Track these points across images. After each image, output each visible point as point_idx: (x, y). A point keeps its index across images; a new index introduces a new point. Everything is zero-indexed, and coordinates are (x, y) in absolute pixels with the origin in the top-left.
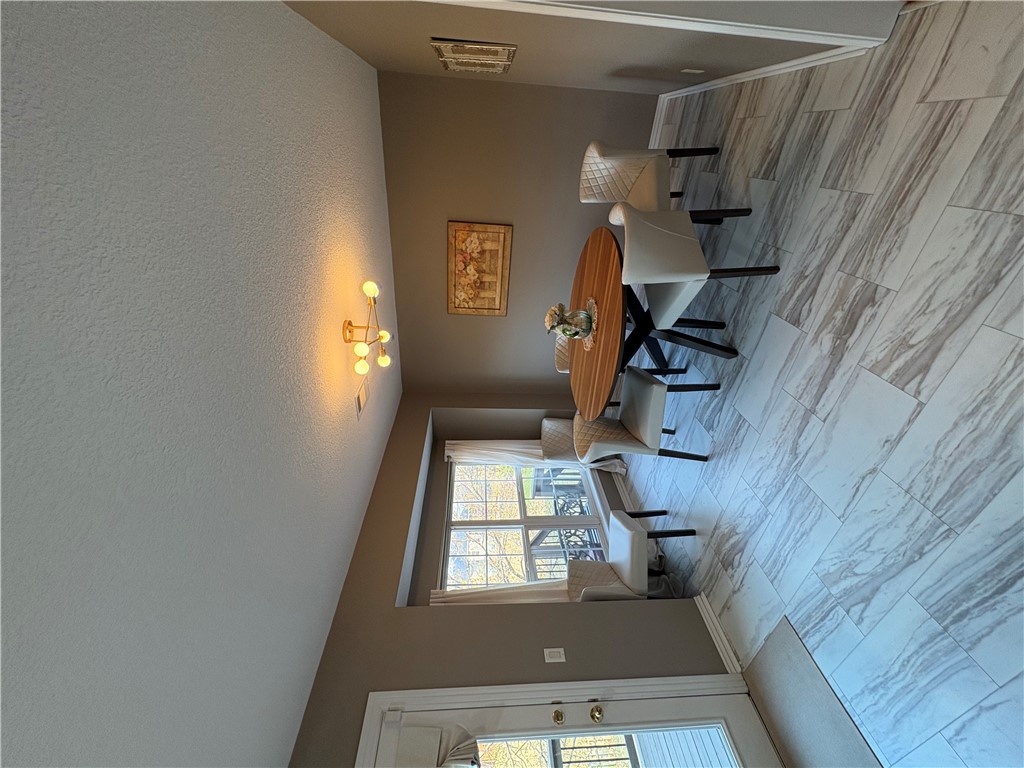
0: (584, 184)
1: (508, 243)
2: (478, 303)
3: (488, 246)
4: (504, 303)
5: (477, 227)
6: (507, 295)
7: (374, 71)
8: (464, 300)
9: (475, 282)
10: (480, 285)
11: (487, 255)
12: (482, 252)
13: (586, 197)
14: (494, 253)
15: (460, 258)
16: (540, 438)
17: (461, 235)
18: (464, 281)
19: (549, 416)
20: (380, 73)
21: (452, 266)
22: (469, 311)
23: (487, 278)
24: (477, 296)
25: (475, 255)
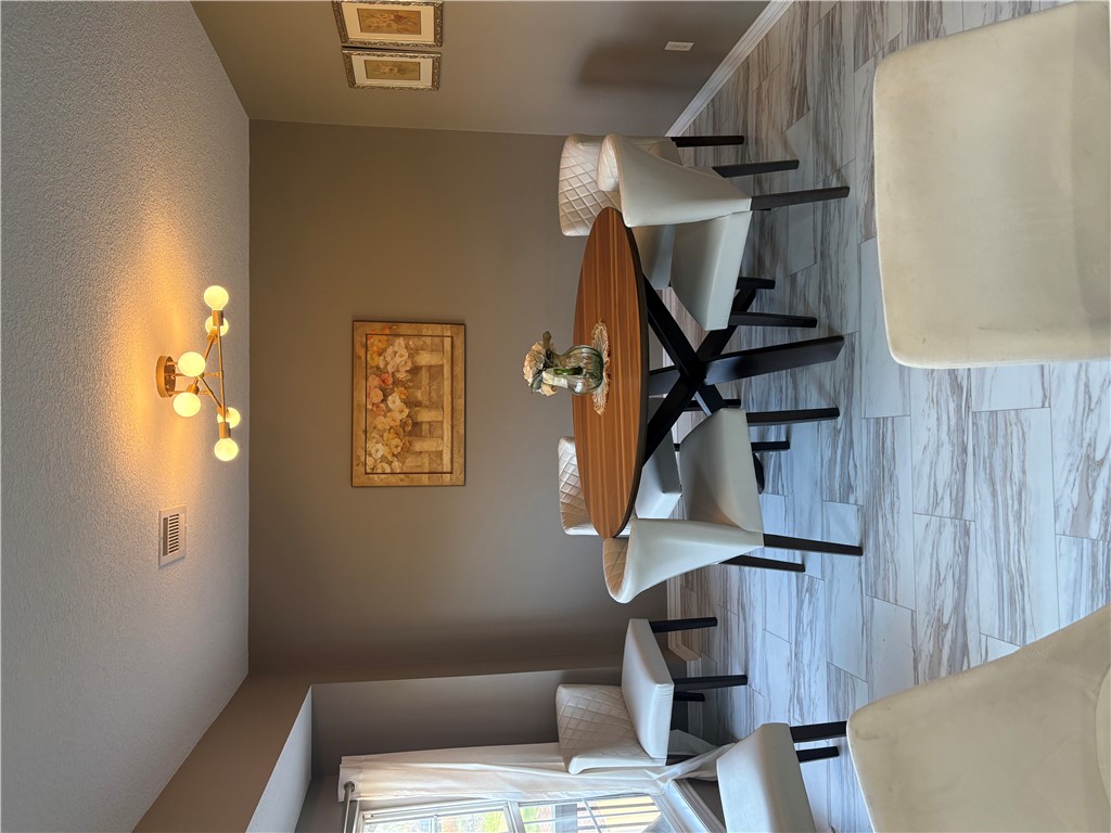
0: (564, 210)
1: (459, 352)
2: (411, 463)
3: (425, 359)
4: (459, 460)
5: (404, 328)
6: (463, 444)
8: (384, 459)
9: (403, 424)
10: (412, 429)
11: (424, 375)
12: (415, 370)
13: (572, 226)
14: (435, 372)
15: (374, 381)
17: (376, 343)
18: (382, 422)
19: (569, 681)
21: (360, 397)
22: (394, 480)
23: (425, 416)
24: (407, 449)
25: (401, 376)
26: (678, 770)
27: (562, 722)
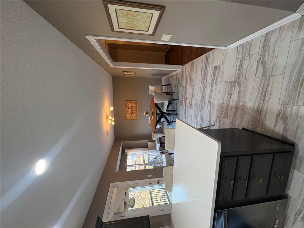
0: (150, 91)
1: (137, 104)
2: (132, 117)
3: (133, 105)
4: (137, 117)
5: (131, 102)
6: (138, 115)
7: (112, 77)
8: (129, 117)
9: (131, 113)
10: (132, 113)
11: (133, 107)
12: (132, 106)
13: (150, 93)
14: (135, 106)
15: (128, 108)
16: (148, 147)
17: (128, 103)
18: (128, 112)
19: (149, 142)
20: (113, 77)
21: (126, 109)
22: (130, 119)
23: (133, 112)
24: (131, 116)
25: (131, 107)
26: (160, 151)
27: (148, 146)
